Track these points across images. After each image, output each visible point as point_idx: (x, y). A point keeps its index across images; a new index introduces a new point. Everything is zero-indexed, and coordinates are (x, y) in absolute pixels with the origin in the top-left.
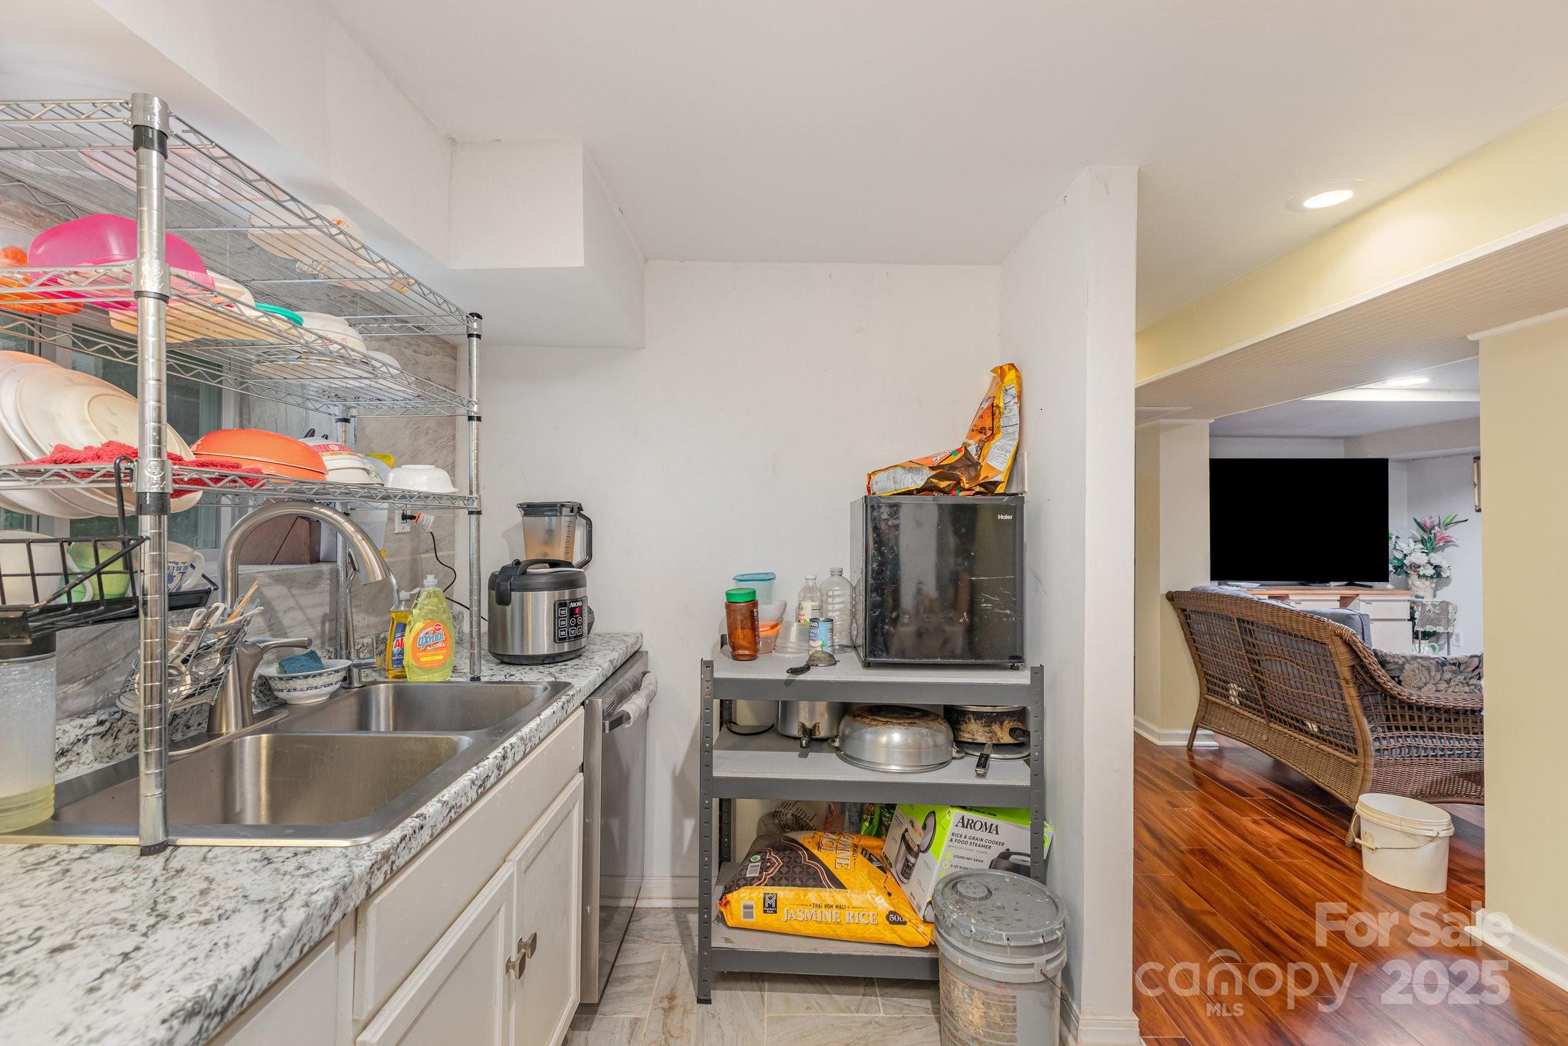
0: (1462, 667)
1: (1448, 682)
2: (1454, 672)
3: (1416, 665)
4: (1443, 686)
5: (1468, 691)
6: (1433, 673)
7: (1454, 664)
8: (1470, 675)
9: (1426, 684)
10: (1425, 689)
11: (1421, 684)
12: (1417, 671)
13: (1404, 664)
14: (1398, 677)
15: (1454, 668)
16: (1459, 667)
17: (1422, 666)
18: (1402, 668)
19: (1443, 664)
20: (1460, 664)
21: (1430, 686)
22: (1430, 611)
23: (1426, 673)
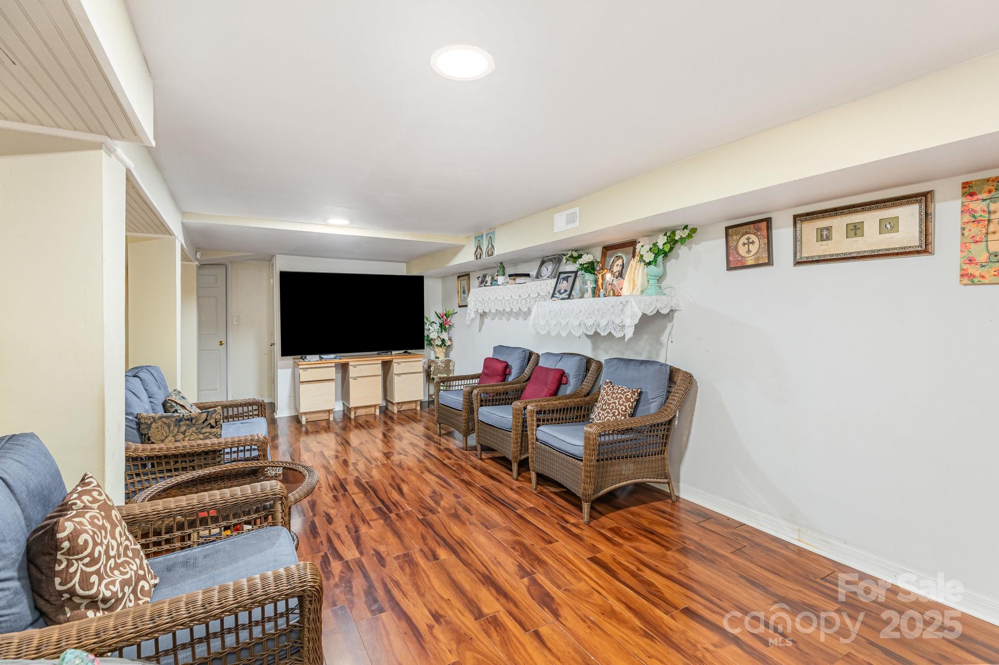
0: (194, 421)
1: (184, 433)
2: (188, 425)
3: (160, 423)
4: (181, 436)
5: (202, 438)
6: (172, 428)
7: (188, 420)
8: (201, 426)
9: (166, 437)
10: (167, 440)
11: (163, 438)
12: (160, 428)
13: (152, 423)
14: (147, 434)
15: (188, 422)
16: (191, 421)
17: (165, 423)
18: (149, 427)
19: (181, 420)
20: (192, 419)
21: (169, 438)
22: (440, 366)
23: (166, 428)
